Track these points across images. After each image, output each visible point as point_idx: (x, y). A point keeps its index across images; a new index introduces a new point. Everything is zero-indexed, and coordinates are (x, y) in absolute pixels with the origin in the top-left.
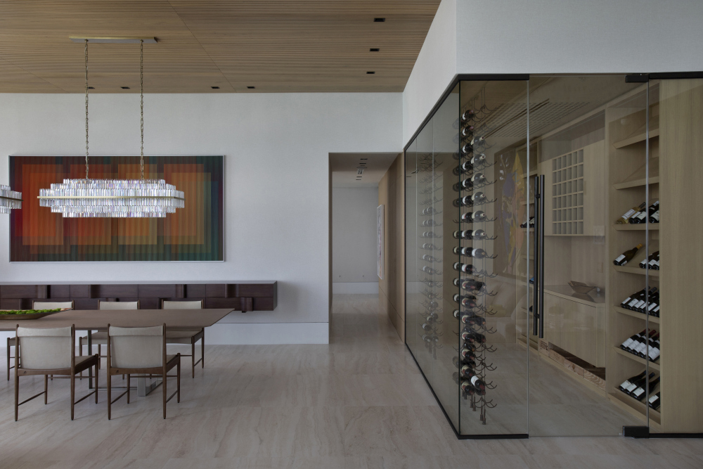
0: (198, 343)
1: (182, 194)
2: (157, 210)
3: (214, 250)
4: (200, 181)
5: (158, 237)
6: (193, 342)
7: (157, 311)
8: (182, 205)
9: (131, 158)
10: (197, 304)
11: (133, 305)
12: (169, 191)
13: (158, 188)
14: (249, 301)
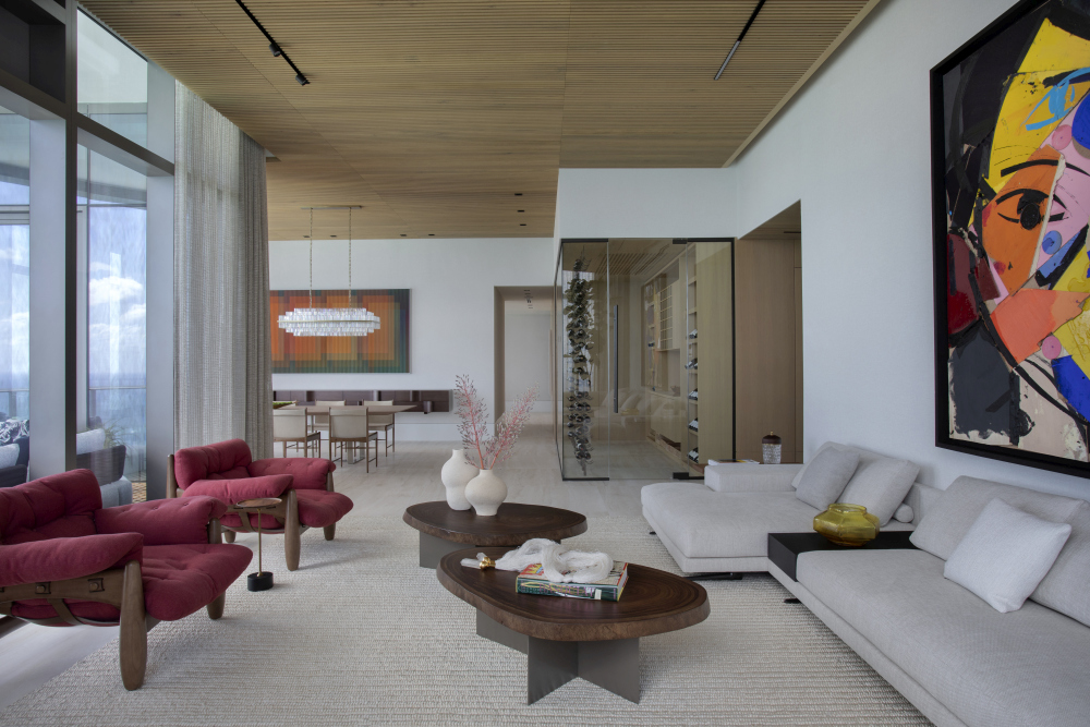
0: (390, 431)
1: (378, 319)
2: (360, 331)
3: (403, 366)
4: (391, 309)
5: (358, 354)
6: (386, 430)
7: (358, 407)
8: (378, 327)
9: (342, 291)
10: (390, 403)
11: (342, 403)
12: (371, 316)
13: (362, 314)
14: (429, 404)
